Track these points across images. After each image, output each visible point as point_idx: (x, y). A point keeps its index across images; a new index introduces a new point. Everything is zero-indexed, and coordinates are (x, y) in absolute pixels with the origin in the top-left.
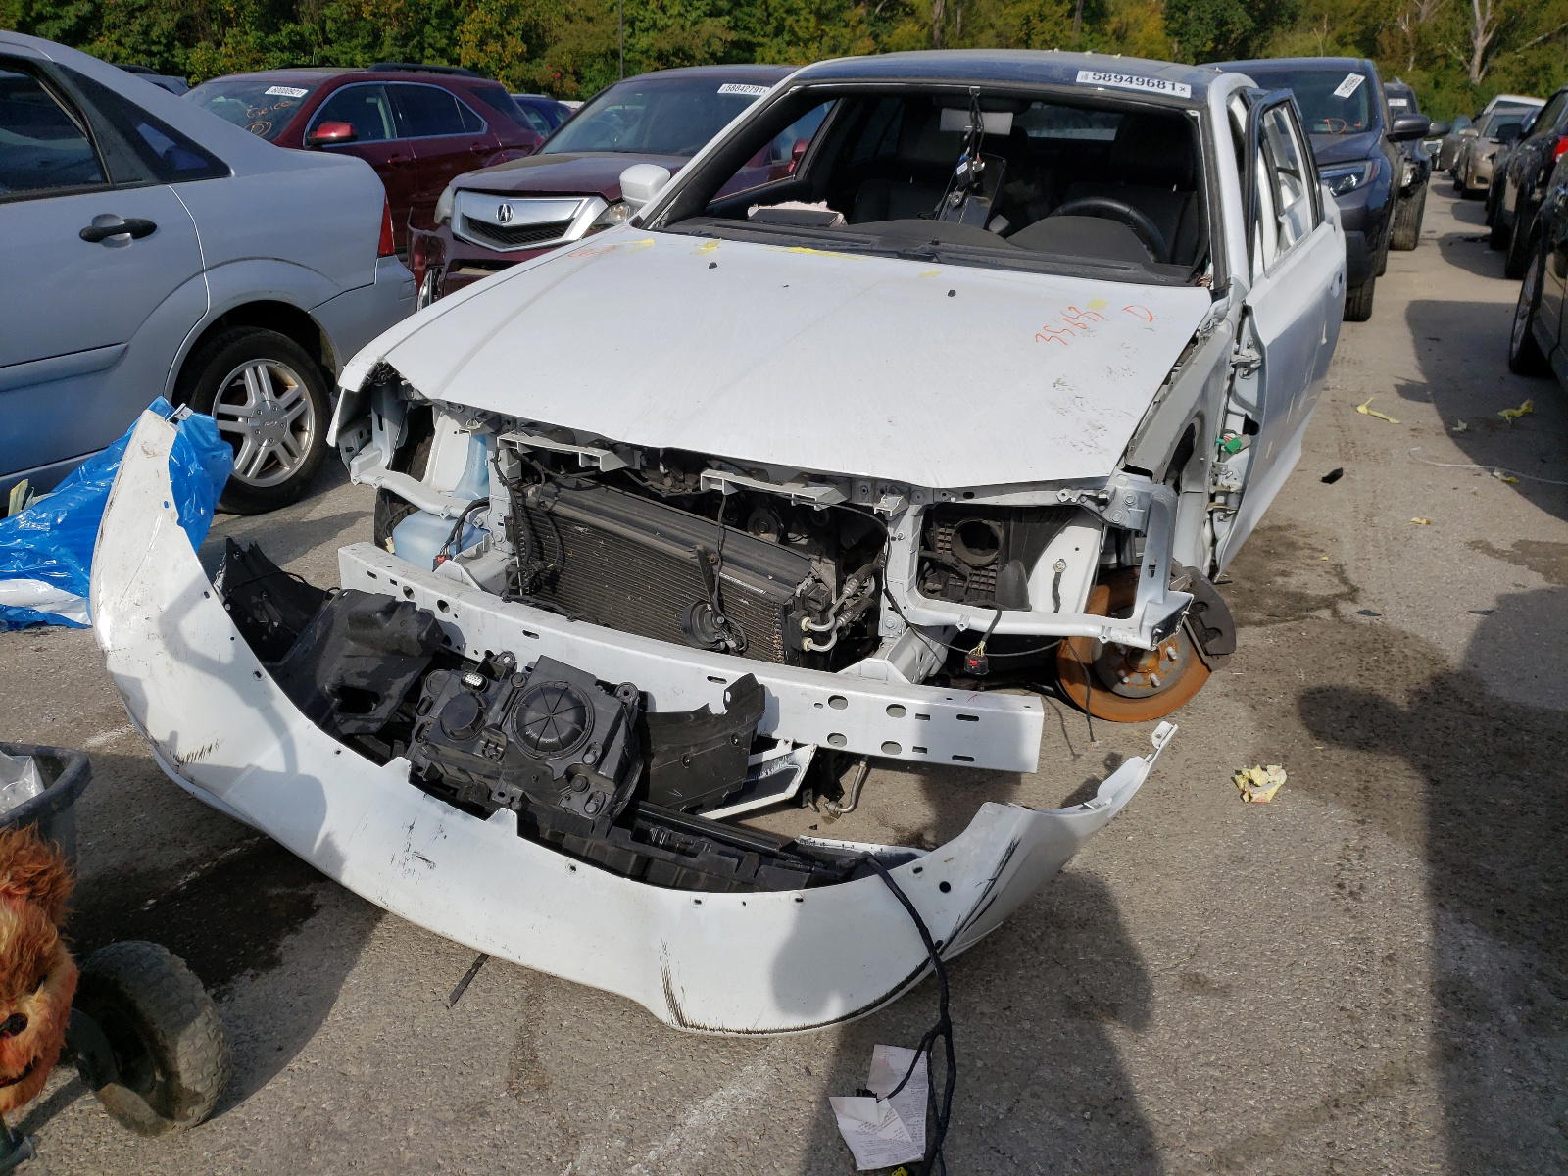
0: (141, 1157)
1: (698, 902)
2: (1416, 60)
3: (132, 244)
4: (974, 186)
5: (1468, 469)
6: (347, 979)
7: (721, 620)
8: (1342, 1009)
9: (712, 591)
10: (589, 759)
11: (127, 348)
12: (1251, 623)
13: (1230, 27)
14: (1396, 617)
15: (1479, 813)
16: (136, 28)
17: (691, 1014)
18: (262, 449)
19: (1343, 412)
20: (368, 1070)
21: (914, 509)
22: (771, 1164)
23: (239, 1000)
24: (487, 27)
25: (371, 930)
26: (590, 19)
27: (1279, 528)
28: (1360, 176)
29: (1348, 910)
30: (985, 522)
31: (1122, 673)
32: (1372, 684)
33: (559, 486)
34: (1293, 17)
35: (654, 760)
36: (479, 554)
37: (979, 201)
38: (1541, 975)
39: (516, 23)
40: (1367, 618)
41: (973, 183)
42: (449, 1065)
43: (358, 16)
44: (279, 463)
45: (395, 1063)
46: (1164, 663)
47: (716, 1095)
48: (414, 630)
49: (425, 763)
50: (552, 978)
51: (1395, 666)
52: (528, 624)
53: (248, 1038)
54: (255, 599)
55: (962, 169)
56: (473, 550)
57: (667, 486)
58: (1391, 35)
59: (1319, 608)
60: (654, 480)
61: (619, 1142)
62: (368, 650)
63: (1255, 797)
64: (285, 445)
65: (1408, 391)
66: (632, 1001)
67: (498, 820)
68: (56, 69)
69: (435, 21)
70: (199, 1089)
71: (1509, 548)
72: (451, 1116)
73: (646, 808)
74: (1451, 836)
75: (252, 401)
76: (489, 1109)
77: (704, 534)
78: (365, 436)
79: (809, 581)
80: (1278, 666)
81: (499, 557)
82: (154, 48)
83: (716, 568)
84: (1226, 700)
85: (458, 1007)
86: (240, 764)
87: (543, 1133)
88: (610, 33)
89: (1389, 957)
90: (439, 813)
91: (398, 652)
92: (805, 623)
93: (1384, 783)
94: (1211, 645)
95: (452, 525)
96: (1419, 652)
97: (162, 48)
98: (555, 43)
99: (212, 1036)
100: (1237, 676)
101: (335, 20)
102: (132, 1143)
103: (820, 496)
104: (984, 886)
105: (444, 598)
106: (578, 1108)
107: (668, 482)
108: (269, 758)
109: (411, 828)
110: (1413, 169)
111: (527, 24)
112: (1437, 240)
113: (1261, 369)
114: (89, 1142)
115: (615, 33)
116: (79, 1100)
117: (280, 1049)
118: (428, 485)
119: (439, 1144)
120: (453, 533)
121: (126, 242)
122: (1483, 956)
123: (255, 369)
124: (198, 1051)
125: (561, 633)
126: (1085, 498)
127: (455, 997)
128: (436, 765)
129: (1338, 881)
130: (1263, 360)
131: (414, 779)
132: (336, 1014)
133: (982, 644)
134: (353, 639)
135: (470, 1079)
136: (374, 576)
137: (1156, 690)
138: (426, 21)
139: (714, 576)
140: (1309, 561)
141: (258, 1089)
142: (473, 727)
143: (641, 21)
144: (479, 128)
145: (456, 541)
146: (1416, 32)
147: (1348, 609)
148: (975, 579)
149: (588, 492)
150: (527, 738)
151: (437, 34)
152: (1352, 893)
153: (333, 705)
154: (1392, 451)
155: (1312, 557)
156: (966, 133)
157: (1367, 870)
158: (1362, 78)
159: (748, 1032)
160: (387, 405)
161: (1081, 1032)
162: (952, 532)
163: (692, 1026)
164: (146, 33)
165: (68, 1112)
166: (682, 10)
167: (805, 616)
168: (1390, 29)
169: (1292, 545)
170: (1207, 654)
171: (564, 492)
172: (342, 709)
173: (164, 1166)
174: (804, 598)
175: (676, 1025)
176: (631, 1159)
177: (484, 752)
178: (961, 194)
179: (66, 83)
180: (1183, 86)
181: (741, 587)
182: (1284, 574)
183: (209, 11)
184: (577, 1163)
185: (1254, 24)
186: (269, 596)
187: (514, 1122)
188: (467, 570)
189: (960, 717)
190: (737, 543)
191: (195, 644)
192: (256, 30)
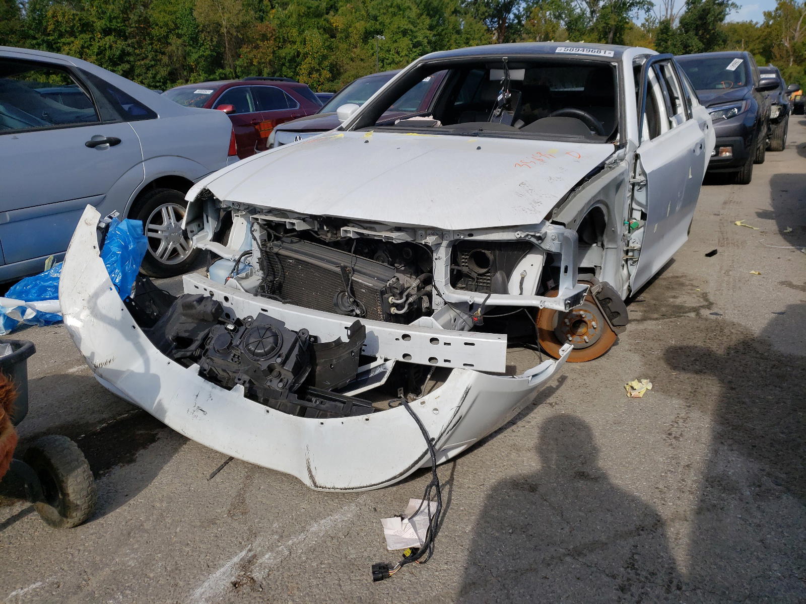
0: (53, 537)
1: (322, 423)
2: (793, 61)
3: (109, 148)
4: (507, 105)
5: (789, 249)
6: (164, 468)
7: (351, 300)
8: (657, 488)
9: (347, 285)
10: (279, 360)
11: (105, 197)
12: (651, 319)
13: (691, 48)
14: (731, 315)
15: (754, 402)
16: (150, 75)
17: (319, 482)
18: (170, 246)
19: (725, 225)
20: (164, 504)
21: (445, 243)
22: (348, 548)
23: (113, 476)
24: (312, 66)
25: (180, 448)
26: (362, 60)
27: (677, 277)
28: (739, 109)
29: (671, 445)
30: (483, 251)
31: (569, 335)
32: (710, 345)
33: (283, 242)
34: (725, 41)
35: (318, 367)
36: (247, 277)
37: (509, 113)
38: (769, 475)
39: (326, 63)
40: (715, 316)
41: (506, 104)
42: (202, 503)
43: (252, 64)
44: (178, 254)
45: (178, 502)
46: (591, 331)
47: (328, 518)
48: (210, 308)
49: (206, 367)
50: (259, 468)
51: (725, 337)
52: (263, 305)
53: (113, 491)
54: (147, 303)
55: (500, 97)
56: (243, 275)
57: (329, 237)
58: (779, 49)
59: (690, 312)
60: (322, 234)
61: (276, 537)
62: (190, 320)
63: (633, 394)
64: (181, 244)
65: (763, 215)
66: (296, 478)
67: (236, 390)
68: (77, 70)
69: (287, 64)
70: (78, 502)
71: (803, 284)
72: (199, 524)
73: (312, 390)
74: (735, 413)
75: (165, 223)
76: (217, 521)
77: (344, 259)
78: (201, 226)
79: (394, 280)
80: (662, 338)
81: (257, 279)
82: (158, 84)
83: (350, 275)
84: (630, 353)
85: (212, 480)
86: (124, 369)
87: (240, 532)
88: (372, 66)
89: (688, 466)
90: (210, 389)
91: (203, 320)
92: (391, 300)
93: (705, 389)
94: (615, 321)
95: (234, 264)
96: (740, 331)
97: (161, 84)
98: (345, 72)
99: (86, 478)
100: (638, 343)
101: (241, 67)
102: (50, 532)
103: (398, 237)
104: (454, 410)
105: (226, 295)
106: (259, 522)
107: (329, 235)
108: (137, 366)
109: (197, 396)
110: (779, 109)
111: (331, 64)
112: (796, 146)
113: (646, 185)
114: (31, 531)
115: (374, 66)
116: (31, 514)
117: (127, 495)
118: (229, 248)
119: (190, 535)
120: (235, 267)
121: (106, 148)
122: (739, 466)
123: (167, 208)
124: (79, 484)
125: (278, 309)
126: (530, 237)
127: (213, 475)
128: (213, 368)
129: (669, 432)
130: (647, 181)
131: (201, 373)
132: (156, 482)
133: (480, 309)
134: (184, 315)
135: (211, 509)
136: (197, 287)
137: (588, 345)
138: (283, 64)
139: (349, 279)
140: (689, 291)
141: (112, 511)
142: (228, 348)
143: (387, 59)
144: (295, 106)
145: (236, 271)
146: (793, 46)
147: (705, 313)
148: (481, 281)
149: (296, 244)
150: (249, 350)
151: (288, 70)
152: (675, 437)
153: (173, 346)
154: (747, 242)
155: (692, 290)
156: (501, 80)
157: (686, 427)
158: (742, 61)
159: (345, 489)
160: (210, 210)
161: (516, 496)
162: (468, 257)
163: (320, 487)
164: (154, 77)
165: (25, 519)
166: (407, 53)
167: (391, 296)
168: (779, 45)
169: (682, 284)
170: (614, 326)
171: (285, 245)
172: (176, 348)
173: (63, 541)
174: (391, 288)
175: (313, 487)
176: (280, 544)
177: (232, 360)
178: (500, 110)
179: (82, 77)
180: (610, 52)
181: (361, 283)
182: (674, 297)
183: (183, 66)
184: (254, 545)
185: (703, 46)
186: (154, 302)
187: (228, 527)
188: (240, 284)
189: (466, 344)
190: (362, 263)
191: (104, 312)
192: (205, 73)
